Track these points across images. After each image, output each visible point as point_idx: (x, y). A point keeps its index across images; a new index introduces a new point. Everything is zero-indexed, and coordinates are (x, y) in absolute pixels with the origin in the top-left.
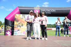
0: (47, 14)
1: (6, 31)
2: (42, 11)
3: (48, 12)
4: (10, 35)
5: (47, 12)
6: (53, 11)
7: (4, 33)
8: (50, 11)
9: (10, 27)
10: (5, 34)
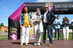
0: (63, 11)
1: (10, 34)
2: (56, 7)
3: (64, 8)
4: (15, 39)
5: (62, 8)
6: (71, 6)
7: (8, 37)
8: (67, 7)
9: (15, 29)
10: (10, 38)
